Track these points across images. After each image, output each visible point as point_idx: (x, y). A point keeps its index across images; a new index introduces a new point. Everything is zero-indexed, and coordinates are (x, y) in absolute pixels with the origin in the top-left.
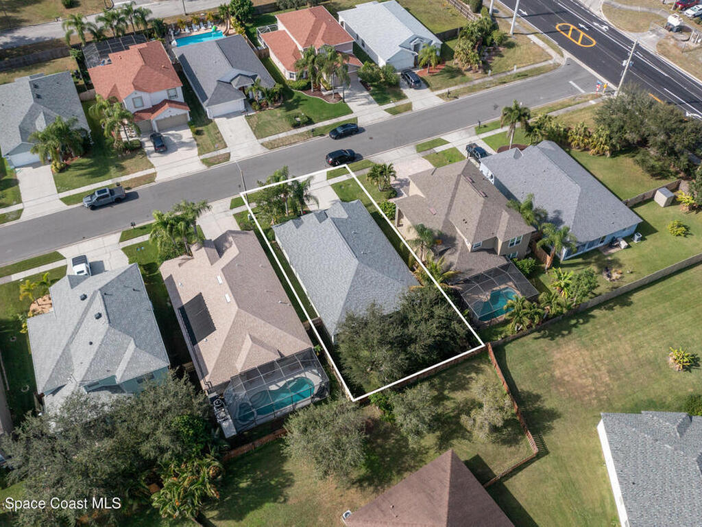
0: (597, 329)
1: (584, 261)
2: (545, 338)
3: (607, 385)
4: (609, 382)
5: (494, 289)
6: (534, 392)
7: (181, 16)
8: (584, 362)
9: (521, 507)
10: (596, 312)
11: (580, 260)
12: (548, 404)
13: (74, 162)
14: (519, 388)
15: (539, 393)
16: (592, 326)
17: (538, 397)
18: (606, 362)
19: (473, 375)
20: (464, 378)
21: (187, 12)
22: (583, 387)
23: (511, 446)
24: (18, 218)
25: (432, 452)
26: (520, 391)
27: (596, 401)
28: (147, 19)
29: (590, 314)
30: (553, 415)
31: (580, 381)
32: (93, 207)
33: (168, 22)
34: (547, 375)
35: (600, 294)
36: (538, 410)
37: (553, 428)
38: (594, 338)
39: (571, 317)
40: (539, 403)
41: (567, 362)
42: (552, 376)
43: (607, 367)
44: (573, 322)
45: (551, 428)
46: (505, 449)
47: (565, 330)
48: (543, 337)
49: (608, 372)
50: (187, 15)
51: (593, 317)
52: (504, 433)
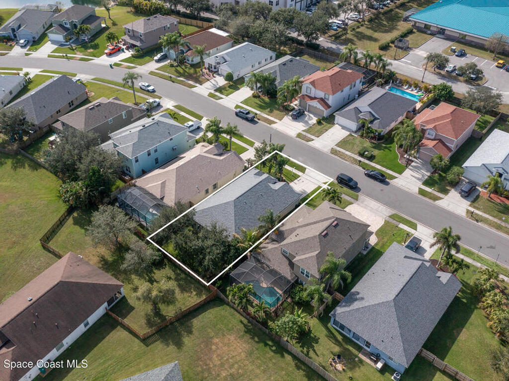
0: (271, 360)
1: (341, 340)
2: (245, 327)
3: (218, 375)
4: (222, 376)
5: (275, 288)
6: (193, 330)
7: (419, 81)
8: (234, 356)
9: (104, 338)
10: (288, 358)
11: (340, 338)
12: (187, 340)
13: (263, 97)
14: (194, 320)
15: (194, 332)
16: (273, 356)
17: (190, 332)
18: (240, 371)
19: (194, 293)
20: (191, 289)
21: (423, 81)
22: (210, 359)
23: (146, 324)
24: (217, 99)
25: (131, 286)
26: (192, 321)
27: (200, 369)
28: (387, 68)
29: (284, 353)
30: (179, 344)
31: (214, 356)
32: (237, 114)
33: (399, 77)
34: (212, 334)
35: (310, 358)
36: (180, 335)
37: (168, 346)
38: (261, 360)
39: (273, 340)
40: (185, 333)
41: (228, 345)
42: (212, 338)
43: (236, 372)
44: (270, 343)
45: (168, 345)
46: (143, 321)
47: (258, 339)
48: (245, 326)
49: (231, 374)
50: (422, 82)
51: (283, 356)
52: (155, 319)
